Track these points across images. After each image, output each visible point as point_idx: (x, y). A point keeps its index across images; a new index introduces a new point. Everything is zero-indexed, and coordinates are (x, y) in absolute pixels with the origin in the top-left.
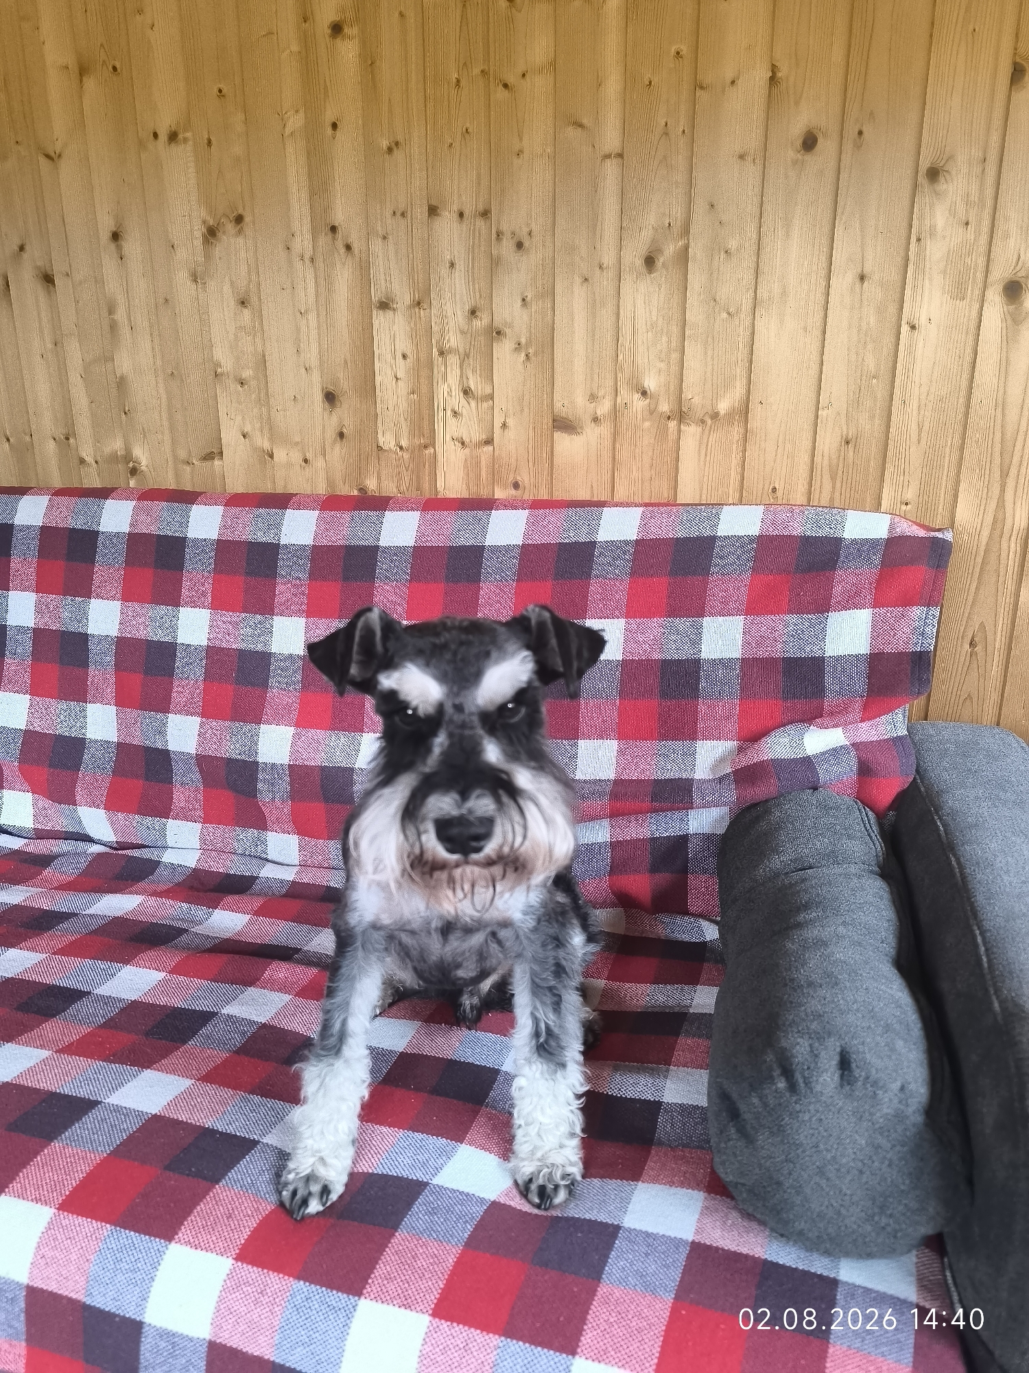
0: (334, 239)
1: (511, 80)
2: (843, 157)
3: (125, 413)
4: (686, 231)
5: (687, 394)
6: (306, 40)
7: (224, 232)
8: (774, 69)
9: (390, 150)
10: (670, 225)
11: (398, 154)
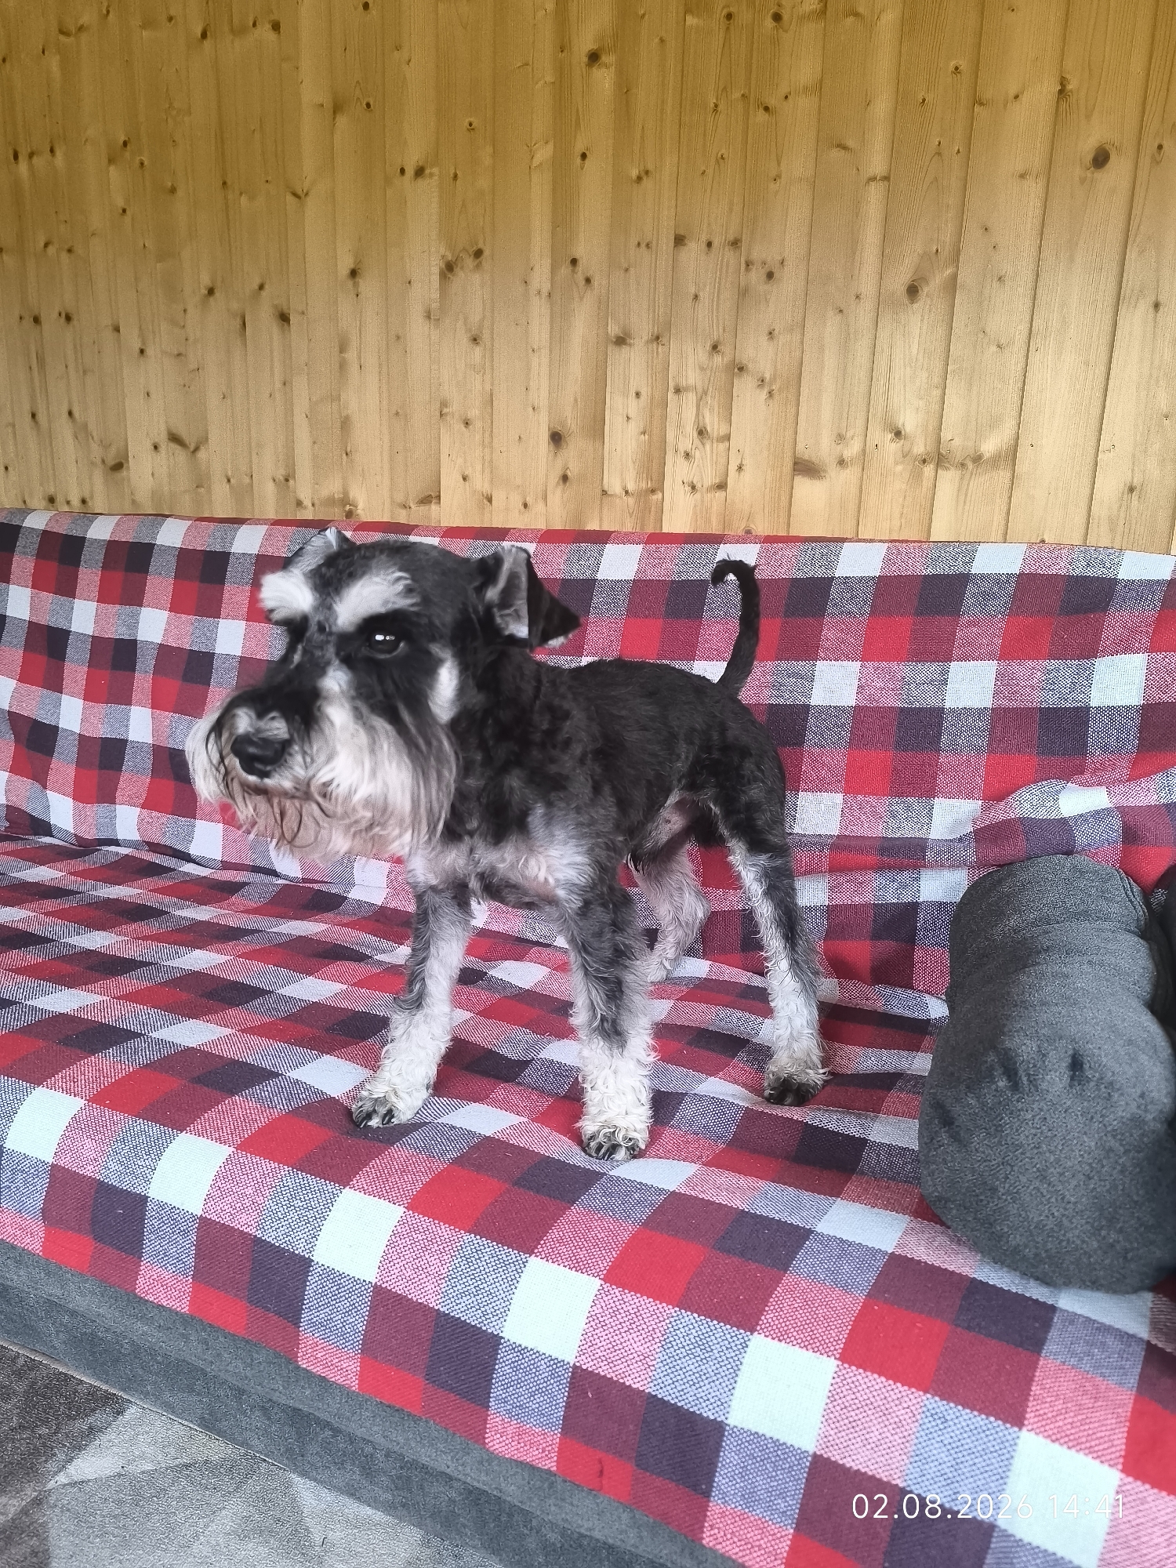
0: (573, 271)
1: (772, 102)
2: (1140, 173)
3: (347, 454)
4: (956, 257)
5: (946, 435)
6: (562, 71)
7: (462, 268)
8: (1063, 82)
9: (639, 178)
10: (937, 251)
11: (647, 183)
